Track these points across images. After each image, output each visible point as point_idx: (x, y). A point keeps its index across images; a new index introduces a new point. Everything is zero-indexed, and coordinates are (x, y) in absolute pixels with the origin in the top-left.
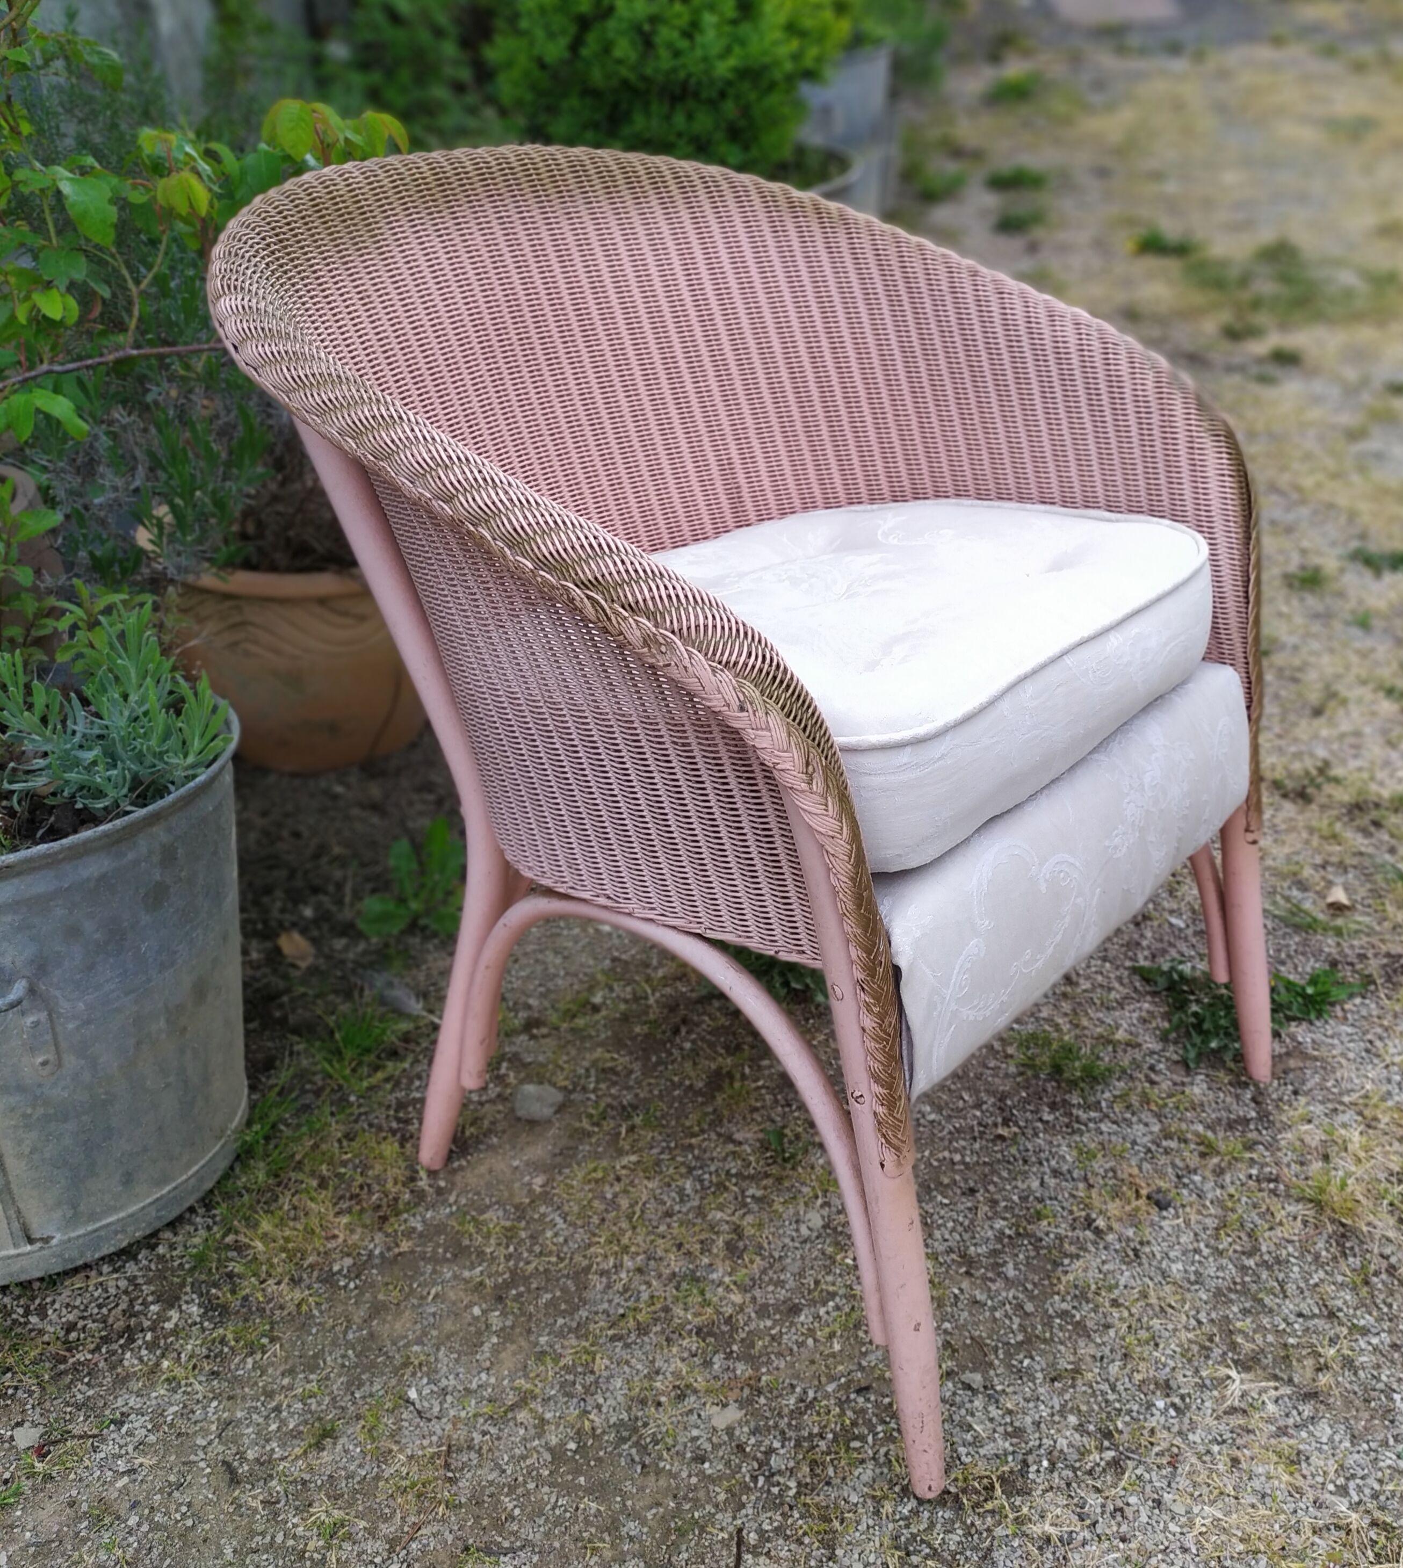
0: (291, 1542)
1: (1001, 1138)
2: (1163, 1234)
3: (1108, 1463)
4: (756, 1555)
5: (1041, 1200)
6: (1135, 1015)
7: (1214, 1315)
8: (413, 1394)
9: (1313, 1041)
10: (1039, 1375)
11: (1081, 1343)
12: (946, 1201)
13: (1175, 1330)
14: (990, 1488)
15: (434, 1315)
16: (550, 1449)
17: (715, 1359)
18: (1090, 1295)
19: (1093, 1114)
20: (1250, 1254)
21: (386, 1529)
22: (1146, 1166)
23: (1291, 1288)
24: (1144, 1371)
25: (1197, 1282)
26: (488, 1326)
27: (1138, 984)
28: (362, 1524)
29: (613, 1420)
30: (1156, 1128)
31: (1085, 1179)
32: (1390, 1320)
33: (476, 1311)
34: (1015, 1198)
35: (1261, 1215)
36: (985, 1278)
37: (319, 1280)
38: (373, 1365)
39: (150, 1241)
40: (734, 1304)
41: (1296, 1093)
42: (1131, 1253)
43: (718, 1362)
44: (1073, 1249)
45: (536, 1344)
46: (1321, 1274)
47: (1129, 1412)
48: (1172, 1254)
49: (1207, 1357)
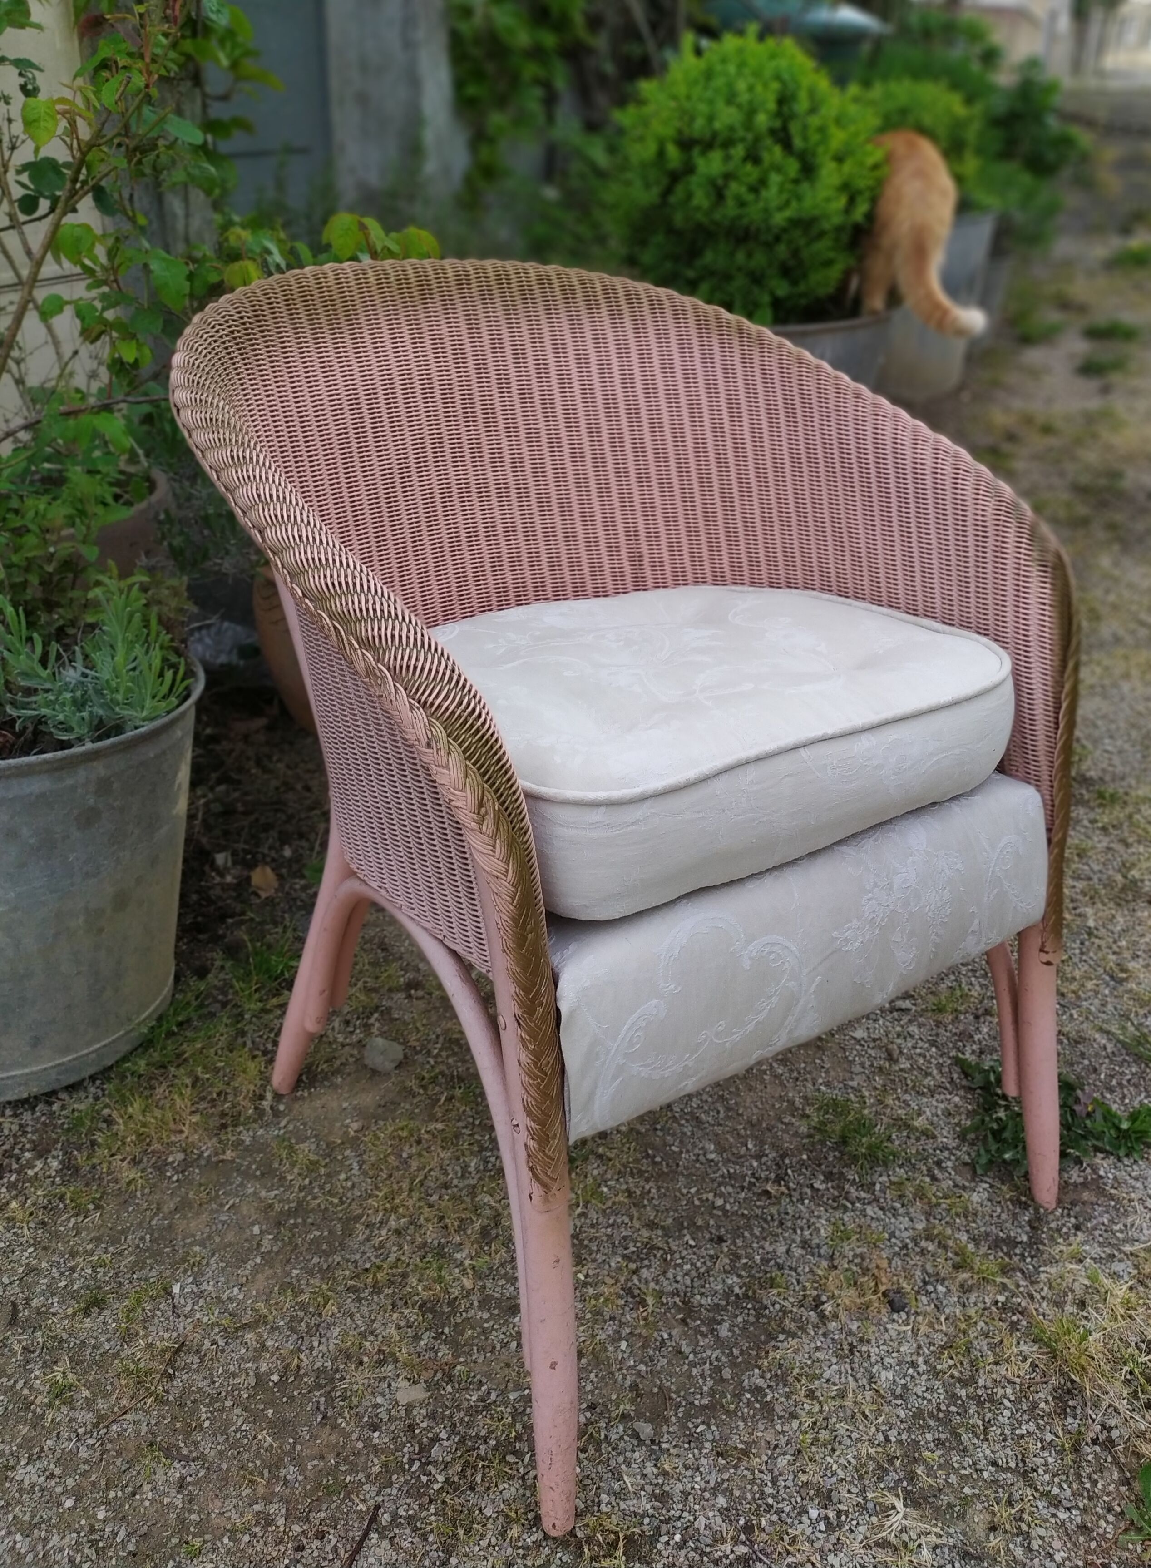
0: (26, 1392)
1: (768, 1194)
2: (887, 1336)
3: (738, 1558)
4: (382, 1537)
5: (780, 1267)
6: (942, 1106)
7: (904, 1436)
8: (176, 1289)
9: (1115, 1178)
10: (708, 1445)
11: (761, 1426)
12: (692, 1243)
13: (859, 1440)
14: (614, 1545)
15: (224, 1223)
16: (257, 1375)
17: (425, 1336)
18: (790, 1379)
19: (863, 1195)
20: (965, 1384)
21: (101, 1405)
22: (897, 1262)
23: (994, 1432)
24: (813, 1475)
25: (901, 1397)
26: (259, 1245)
27: (955, 1076)
28: (86, 1393)
29: (318, 1364)
30: (920, 1226)
31: (832, 1258)
32: (1090, 1498)
33: (256, 1230)
34: (758, 1258)
35: (992, 1347)
36: (697, 1331)
37: (154, 1166)
38: (160, 1253)
39: (50, 1096)
40: (463, 1288)
41: (1077, 1228)
42: (846, 1347)
43: (426, 1339)
44: (792, 1326)
45: (288, 1274)
46: (1032, 1427)
47: (780, 1511)
48: (887, 1360)
49: (880, 1479)
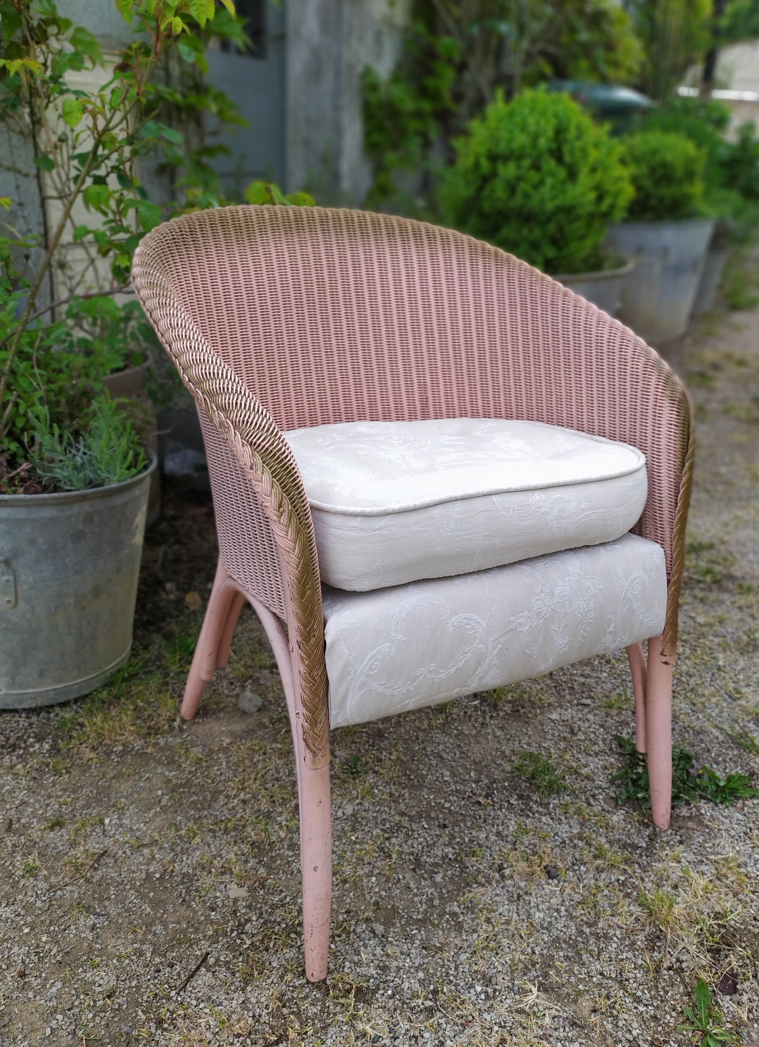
0: (11, 868)
1: (479, 803)
2: (543, 892)
3: (426, 1008)
4: (208, 970)
5: (480, 846)
6: (602, 763)
7: (545, 952)
8: (107, 821)
9: (712, 816)
10: (417, 942)
11: (453, 935)
12: (426, 826)
13: (515, 950)
14: (349, 991)
15: (141, 787)
16: (148, 874)
17: (252, 861)
18: (476, 910)
19: (541, 809)
20: (590, 925)
21: (53, 880)
22: (557, 850)
23: (605, 956)
24: (482, 966)
25: (547, 929)
26: (160, 802)
27: (614, 746)
28: (45, 872)
29: (184, 871)
30: (575, 831)
31: (515, 843)
32: (662, 1001)
33: (160, 792)
34: (467, 839)
35: (612, 906)
36: (422, 876)
37: (105, 752)
38: (100, 800)
39: (49, 708)
40: (279, 837)
41: (681, 842)
42: (515, 896)
43: (252, 862)
44: (483, 880)
45: (175, 819)
46: (630, 955)
47: (456, 985)
48: (541, 907)
49: (525, 974)
